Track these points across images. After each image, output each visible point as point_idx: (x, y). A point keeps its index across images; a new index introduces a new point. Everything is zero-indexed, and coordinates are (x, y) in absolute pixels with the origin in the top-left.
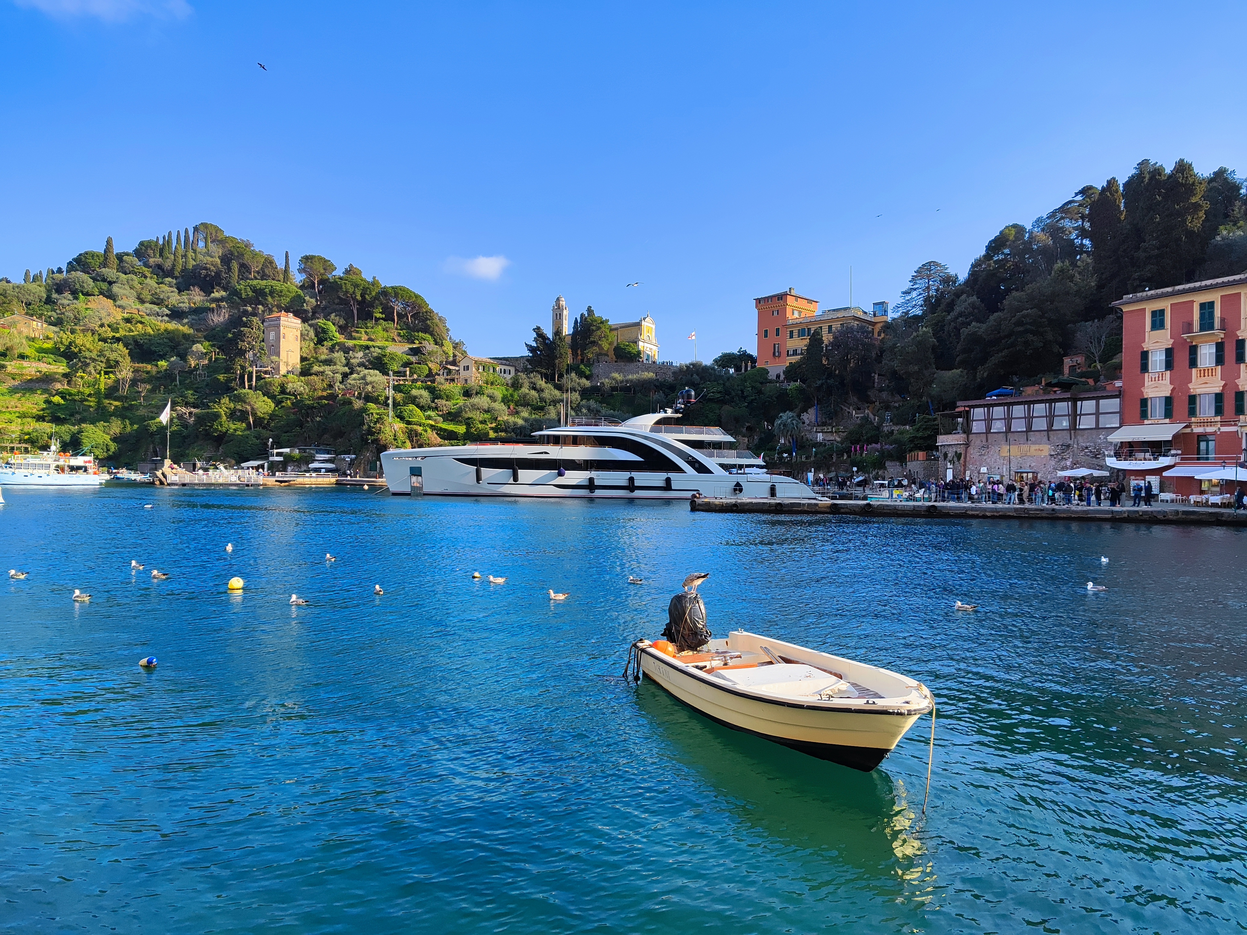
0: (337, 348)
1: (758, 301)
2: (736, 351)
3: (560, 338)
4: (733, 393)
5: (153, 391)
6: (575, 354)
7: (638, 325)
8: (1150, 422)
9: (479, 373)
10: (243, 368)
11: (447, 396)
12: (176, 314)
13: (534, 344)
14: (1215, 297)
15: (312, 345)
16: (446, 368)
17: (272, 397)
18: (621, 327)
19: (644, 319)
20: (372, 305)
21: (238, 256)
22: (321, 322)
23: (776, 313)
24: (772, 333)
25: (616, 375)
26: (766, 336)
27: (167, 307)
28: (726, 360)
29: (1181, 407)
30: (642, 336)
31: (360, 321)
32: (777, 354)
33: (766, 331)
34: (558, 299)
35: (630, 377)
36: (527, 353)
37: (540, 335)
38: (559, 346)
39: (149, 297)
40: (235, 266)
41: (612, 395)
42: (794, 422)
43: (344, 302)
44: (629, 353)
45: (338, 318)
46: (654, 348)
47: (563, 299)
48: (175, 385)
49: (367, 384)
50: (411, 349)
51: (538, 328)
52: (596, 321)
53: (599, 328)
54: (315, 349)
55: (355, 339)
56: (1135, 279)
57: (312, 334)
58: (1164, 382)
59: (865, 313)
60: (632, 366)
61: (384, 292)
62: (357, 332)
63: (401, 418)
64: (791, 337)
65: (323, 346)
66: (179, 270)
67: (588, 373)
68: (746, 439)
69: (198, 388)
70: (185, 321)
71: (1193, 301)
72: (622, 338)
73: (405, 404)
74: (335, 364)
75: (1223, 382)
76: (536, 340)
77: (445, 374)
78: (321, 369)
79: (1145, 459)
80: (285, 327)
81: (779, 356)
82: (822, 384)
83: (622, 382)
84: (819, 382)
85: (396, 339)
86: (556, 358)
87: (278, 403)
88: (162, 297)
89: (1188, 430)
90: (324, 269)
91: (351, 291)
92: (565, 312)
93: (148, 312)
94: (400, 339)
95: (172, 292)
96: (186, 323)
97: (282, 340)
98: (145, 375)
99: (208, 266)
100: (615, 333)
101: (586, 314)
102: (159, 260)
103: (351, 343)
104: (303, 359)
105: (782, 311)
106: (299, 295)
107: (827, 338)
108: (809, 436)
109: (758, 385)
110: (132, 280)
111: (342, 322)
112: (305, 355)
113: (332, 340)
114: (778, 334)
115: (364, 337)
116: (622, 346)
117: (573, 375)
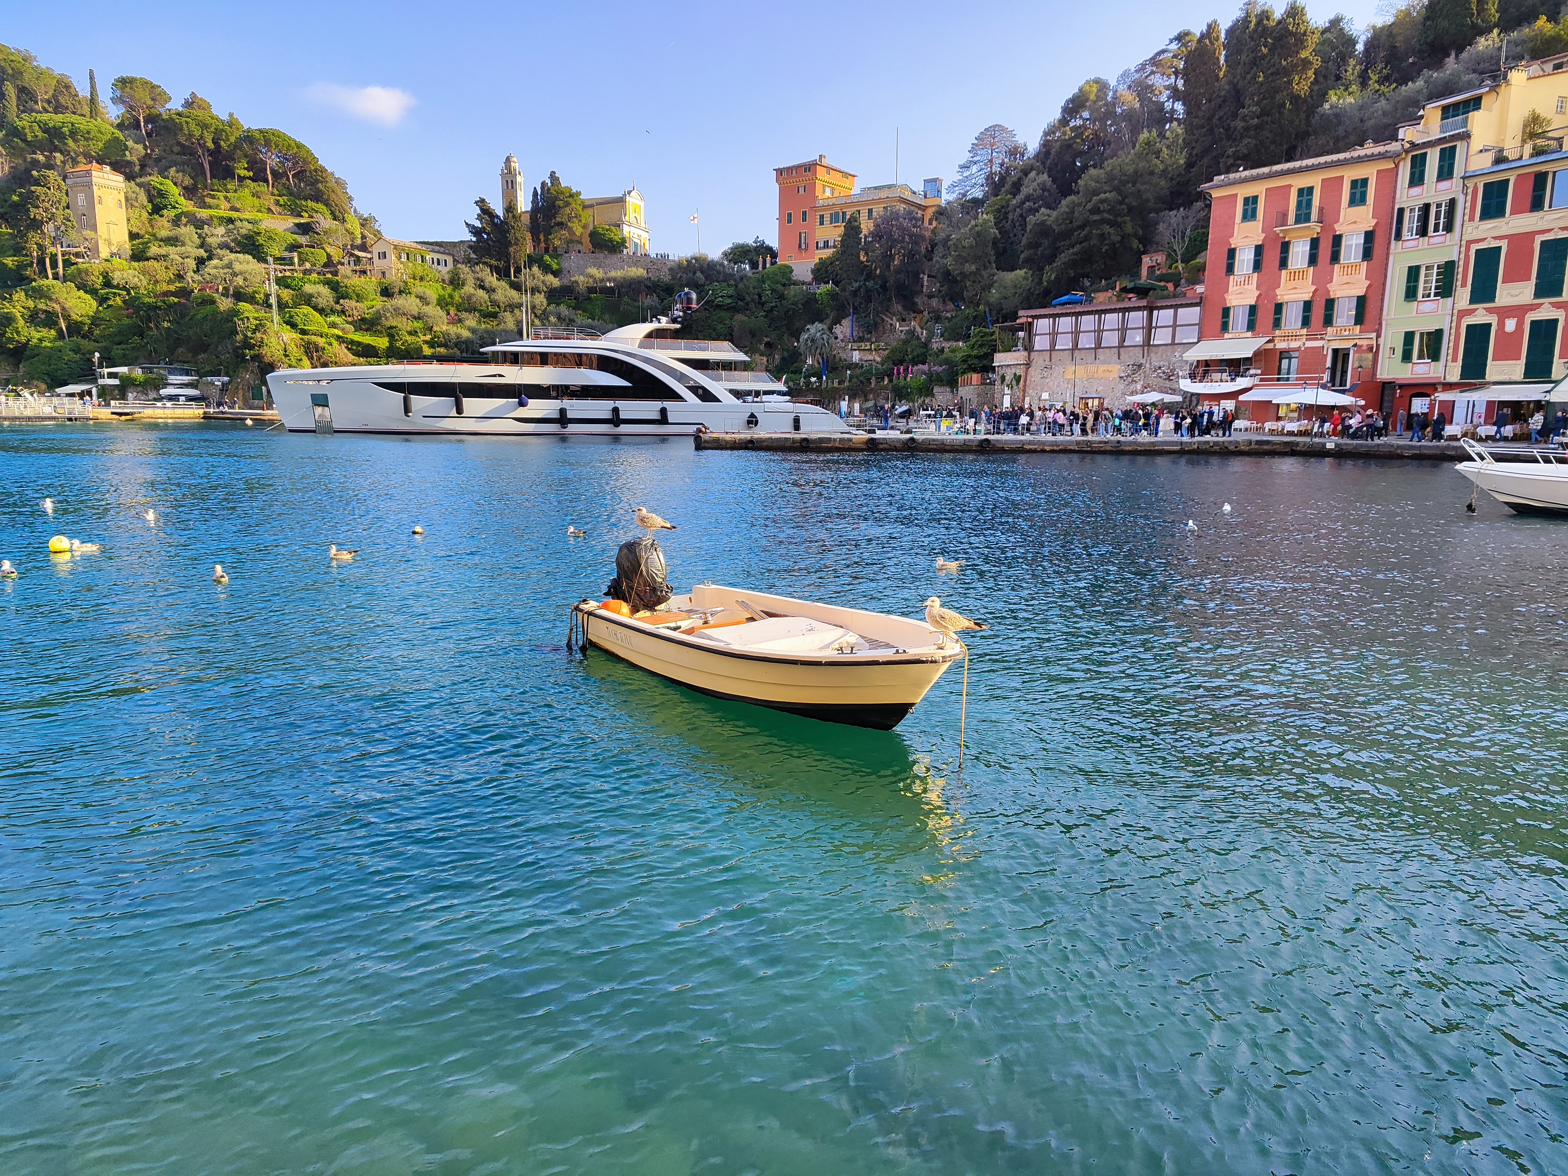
0: (184, 220)
1: (780, 172)
2: (750, 241)
3: (514, 217)
4: (748, 299)
6: (536, 240)
7: (621, 201)
8: (1230, 336)
9: (402, 263)
10: (41, 247)
11: (358, 296)
13: (478, 224)
14: (1314, 180)
15: (145, 215)
16: (352, 255)
17: (93, 292)
18: (598, 204)
19: (629, 192)
20: (230, 157)
21: (13, 76)
22: (155, 180)
23: (801, 190)
24: (797, 217)
25: (593, 271)
26: (789, 221)
28: (739, 253)
29: (1265, 317)
30: (627, 217)
31: (215, 181)
32: (803, 246)
33: (790, 215)
34: (508, 160)
35: (613, 274)
36: (468, 237)
37: (486, 211)
38: (513, 227)
41: (589, 298)
42: (825, 336)
43: (188, 151)
44: (611, 240)
45: (180, 174)
46: (644, 235)
47: (515, 159)
49: (235, 274)
50: (298, 225)
51: (482, 201)
52: (563, 193)
53: (568, 204)
54: (150, 221)
55: (210, 207)
56: (1228, 157)
57: (143, 198)
58: (1250, 287)
59: (914, 193)
60: (615, 258)
61: (248, 138)
62: (213, 197)
63: (293, 326)
64: (822, 223)
65: (162, 216)
67: (555, 267)
68: (765, 359)
71: (1290, 186)
72: (599, 220)
73: (296, 305)
74: (183, 245)
75: (1314, 287)
76: (479, 217)
77: (352, 263)
78: (163, 251)
79: (1221, 381)
80: (100, 187)
81: (806, 249)
82: (860, 287)
83: (602, 280)
84: (856, 285)
85: (274, 209)
86: (509, 244)
87: (102, 300)
89: (1270, 346)
90: (152, 99)
91: (197, 133)
92: (519, 179)
94: (279, 209)
97: (97, 206)
100: (589, 211)
101: (548, 181)
103: (204, 213)
104: (133, 236)
105: (810, 188)
106: (117, 139)
107: (866, 226)
108: (843, 356)
109: (780, 287)
111: (188, 181)
112: (135, 230)
113: (174, 207)
114: (804, 220)
115: (224, 204)
116: (600, 230)
117: (535, 269)
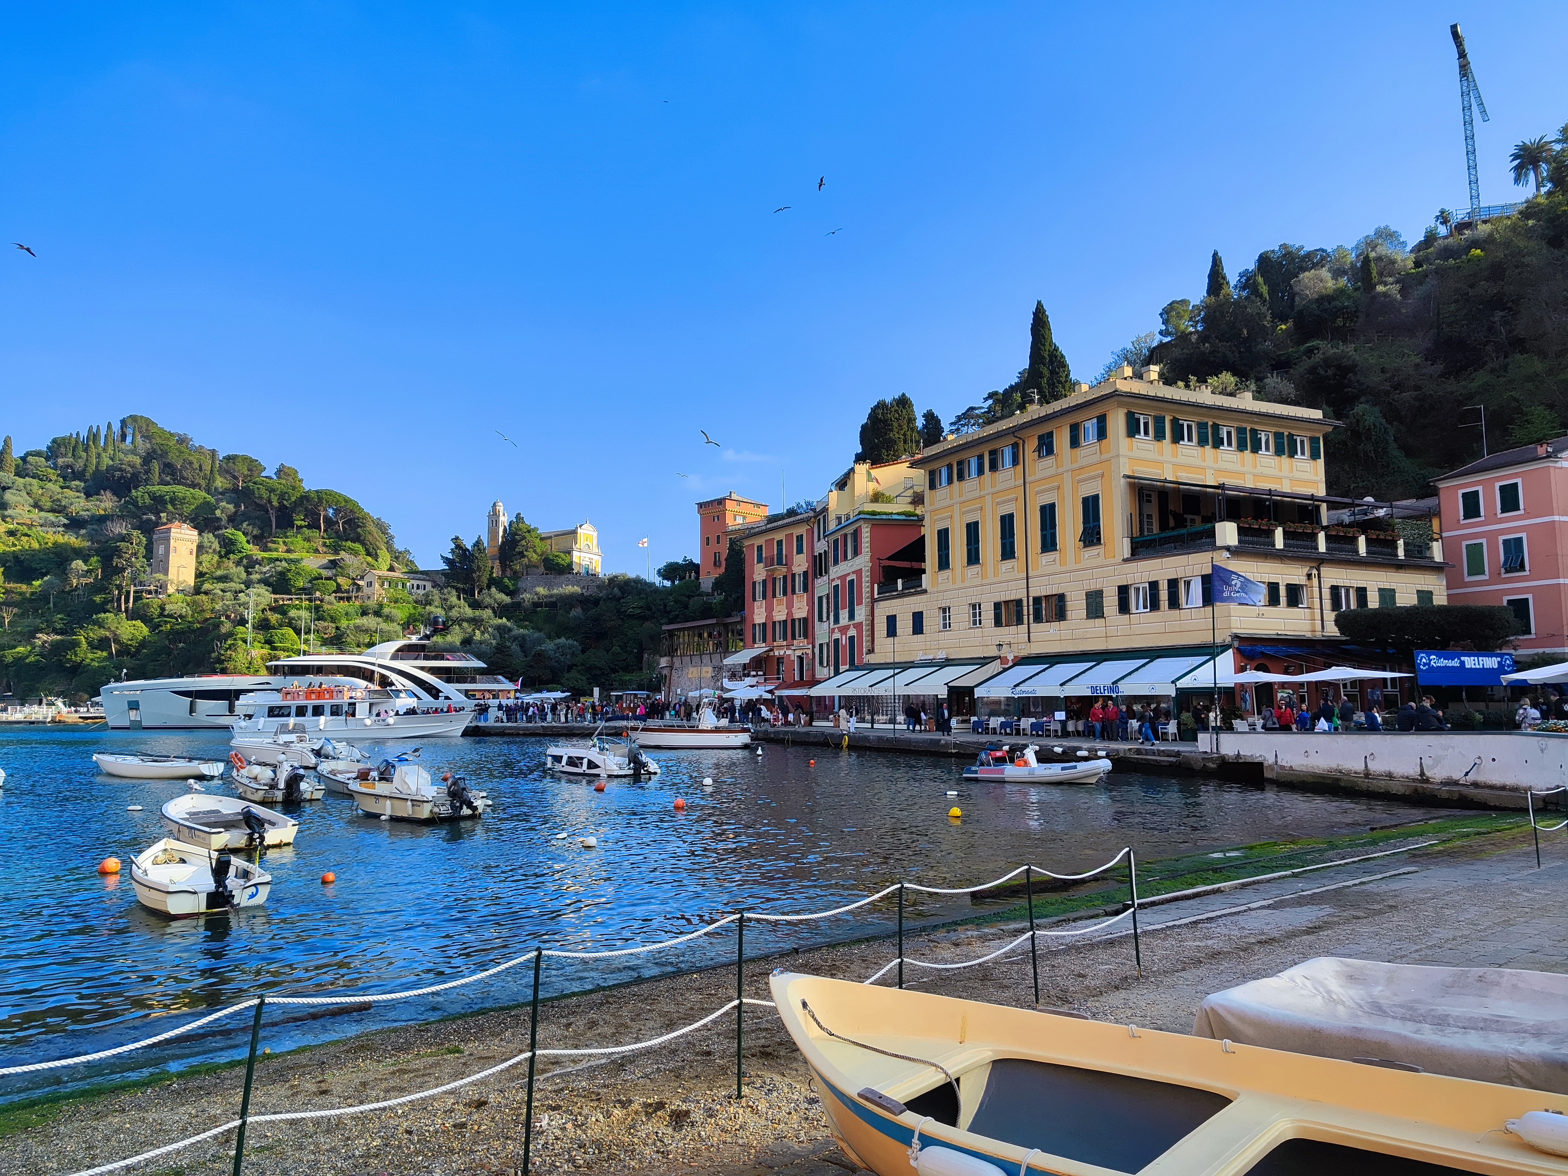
1: (700, 505)
2: (680, 561)
3: (479, 549)
5: (22, 615)
6: (504, 567)
7: (574, 532)
10: (119, 587)
11: (332, 617)
12: (75, 524)
13: (451, 556)
14: (782, 535)
15: (213, 558)
16: (355, 584)
17: (147, 621)
18: (555, 536)
19: (580, 526)
20: (292, 511)
21: (161, 455)
23: (716, 519)
24: (713, 540)
25: (541, 590)
26: (708, 544)
27: (66, 516)
28: (671, 571)
29: (769, 631)
30: (578, 546)
31: (278, 530)
33: (708, 539)
34: (495, 504)
35: (555, 591)
36: (443, 566)
37: (458, 546)
38: (477, 558)
39: (49, 504)
40: (156, 466)
41: (536, 612)
44: (559, 564)
45: (251, 526)
46: (595, 558)
47: (499, 503)
48: (49, 608)
50: (331, 561)
51: (457, 538)
52: (520, 530)
53: (527, 537)
54: (218, 563)
55: (270, 550)
57: (216, 546)
58: (762, 610)
60: (561, 578)
61: (305, 498)
62: (274, 542)
65: (228, 559)
66: (91, 472)
67: (511, 588)
69: (71, 611)
70: (83, 532)
71: (774, 539)
72: (552, 548)
73: (281, 626)
74: (231, 581)
76: (453, 551)
78: (211, 587)
80: (177, 539)
81: (720, 566)
83: (546, 597)
85: (320, 549)
86: (474, 571)
87: (153, 627)
88: (63, 503)
90: (249, 471)
91: (265, 496)
92: (499, 518)
93: (41, 522)
94: (325, 549)
95: (78, 497)
96: (83, 536)
97: (172, 555)
98: (17, 598)
99: (124, 466)
100: (549, 542)
101: (515, 520)
102: (69, 460)
103: (261, 555)
104: (199, 575)
105: (722, 517)
106: (208, 503)
110: (30, 485)
111: (255, 532)
112: (205, 570)
113: (240, 552)
114: (718, 542)
115: (282, 548)
116: (551, 557)
117: (493, 589)
